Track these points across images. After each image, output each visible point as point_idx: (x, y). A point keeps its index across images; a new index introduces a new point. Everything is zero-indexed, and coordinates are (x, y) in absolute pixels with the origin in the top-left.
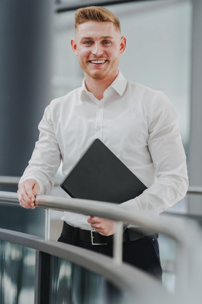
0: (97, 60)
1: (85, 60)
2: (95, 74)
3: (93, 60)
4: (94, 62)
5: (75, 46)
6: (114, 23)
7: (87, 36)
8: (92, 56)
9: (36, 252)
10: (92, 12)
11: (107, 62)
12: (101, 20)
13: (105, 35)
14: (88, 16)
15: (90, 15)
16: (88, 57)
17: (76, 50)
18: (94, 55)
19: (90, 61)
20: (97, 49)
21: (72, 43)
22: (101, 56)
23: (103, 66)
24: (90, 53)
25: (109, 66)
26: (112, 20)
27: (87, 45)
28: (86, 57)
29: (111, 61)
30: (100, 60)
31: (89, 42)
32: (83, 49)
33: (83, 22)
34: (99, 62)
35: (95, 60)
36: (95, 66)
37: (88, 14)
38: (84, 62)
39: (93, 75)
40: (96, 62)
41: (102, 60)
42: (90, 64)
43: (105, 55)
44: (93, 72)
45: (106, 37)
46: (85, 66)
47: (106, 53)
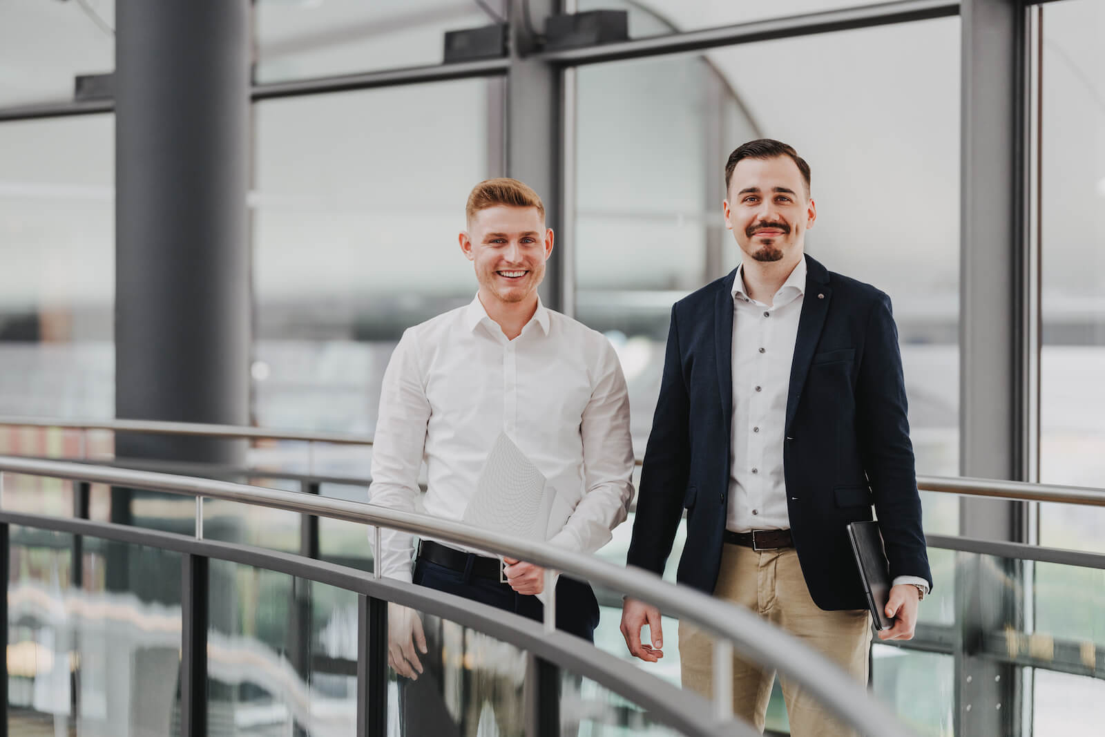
0: (513, 272)
1: (490, 270)
2: (509, 295)
3: (506, 271)
4: (507, 274)
5: (468, 244)
6: (538, 208)
7: (497, 232)
8: (503, 263)
9: (359, 596)
10: (506, 190)
11: (528, 274)
12: (519, 203)
13: (527, 229)
14: (499, 197)
15: (503, 196)
16: (497, 265)
17: (468, 252)
18: (508, 262)
19: (499, 273)
20: (512, 253)
21: (460, 239)
22: (520, 265)
23: (521, 282)
24: (501, 258)
25: (532, 281)
26: (536, 202)
27: (496, 245)
28: (494, 265)
29: (536, 271)
30: (518, 271)
31: (500, 240)
32: (490, 253)
33: (488, 206)
34: (516, 275)
35: (509, 271)
36: (509, 281)
37: (498, 193)
38: (488, 273)
39: (505, 296)
40: (511, 275)
41: (521, 271)
42: (499, 277)
43: (527, 263)
44: (505, 291)
45: (529, 233)
46: (488, 279)
47: (528, 258)
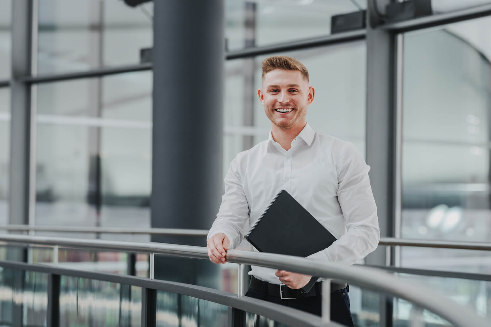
0: (284, 109)
1: (270, 108)
2: (281, 123)
3: (279, 109)
4: (280, 110)
5: (262, 97)
6: (302, 72)
7: (274, 84)
8: (278, 104)
10: (279, 59)
11: (294, 111)
12: (287, 68)
13: (292, 83)
14: (275, 64)
15: (277, 63)
16: (274, 105)
17: (263, 101)
18: (280, 103)
19: (276, 110)
20: (283, 97)
21: (259, 94)
22: (288, 105)
23: (289, 115)
24: (275, 101)
25: (296, 115)
26: (299, 69)
27: (274, 93)
28: (272, 105)
29: (299, 109)
30: (287, 108)
31: (276, 90)
32: (270, 98)
33: (270, 70)
34: (285, 110)
35: (281, 108)
36: (281, 115)
37: (275, 61)
38: (270, 111)
39: (279, 124)
40: (282, 110)
41: (288, 108)
42: (276, 112)
43: (292, 104)
44: (279, 120)
45: (293, 86)
46: (270, 114)
47: (292, 101)
